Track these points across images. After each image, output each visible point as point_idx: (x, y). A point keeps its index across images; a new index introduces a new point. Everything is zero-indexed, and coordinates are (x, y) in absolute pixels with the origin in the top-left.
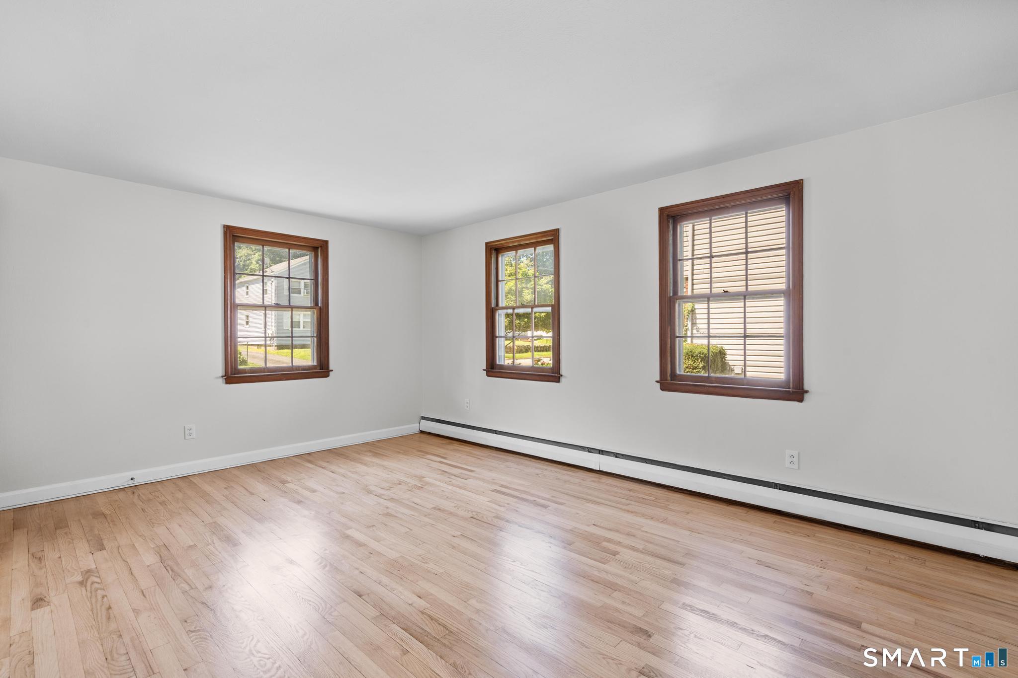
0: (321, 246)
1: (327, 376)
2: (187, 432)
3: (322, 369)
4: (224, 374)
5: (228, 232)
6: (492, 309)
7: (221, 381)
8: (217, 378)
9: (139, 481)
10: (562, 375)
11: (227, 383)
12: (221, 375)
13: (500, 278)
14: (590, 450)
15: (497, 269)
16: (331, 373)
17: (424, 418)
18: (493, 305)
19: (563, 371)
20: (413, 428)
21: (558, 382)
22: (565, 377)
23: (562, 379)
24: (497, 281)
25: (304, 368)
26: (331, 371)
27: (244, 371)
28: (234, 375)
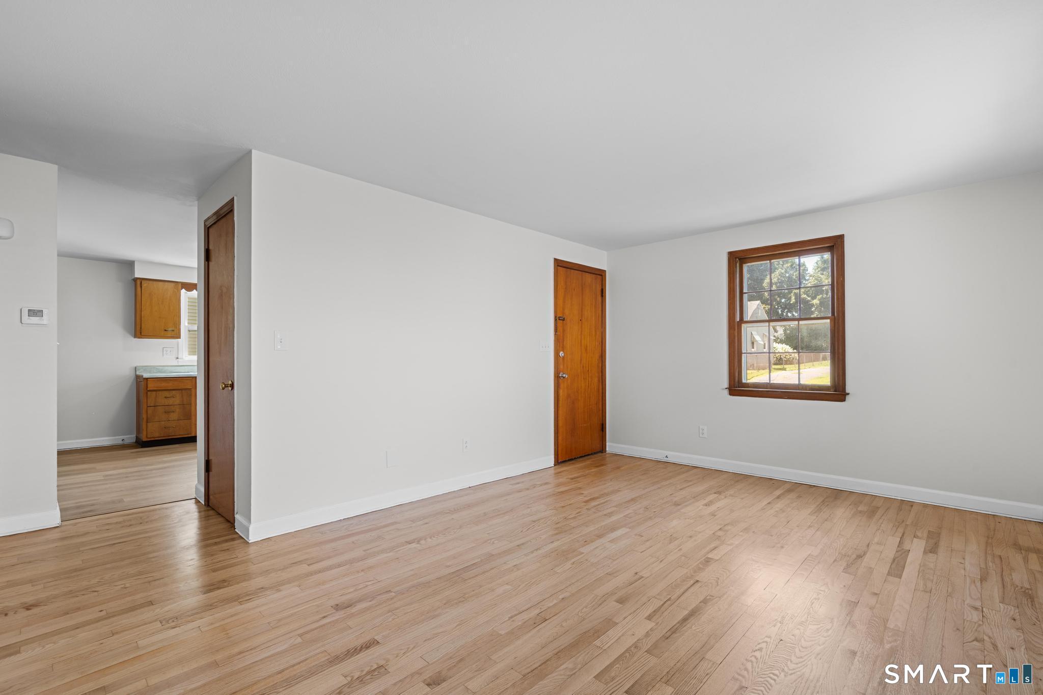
0: (836, 244)
1: (843, 400)
2: (701, 431)
3: (838, 393)
4: (728, 387)
5: (732, 257)
8: (723, 389)
9: (670, 460)
11: (731, 394)
12: (726, 387)
16: (847, 397)
25: (813, 388)
26: (848, 394)
27: (747, 385)
28: (737, 388)
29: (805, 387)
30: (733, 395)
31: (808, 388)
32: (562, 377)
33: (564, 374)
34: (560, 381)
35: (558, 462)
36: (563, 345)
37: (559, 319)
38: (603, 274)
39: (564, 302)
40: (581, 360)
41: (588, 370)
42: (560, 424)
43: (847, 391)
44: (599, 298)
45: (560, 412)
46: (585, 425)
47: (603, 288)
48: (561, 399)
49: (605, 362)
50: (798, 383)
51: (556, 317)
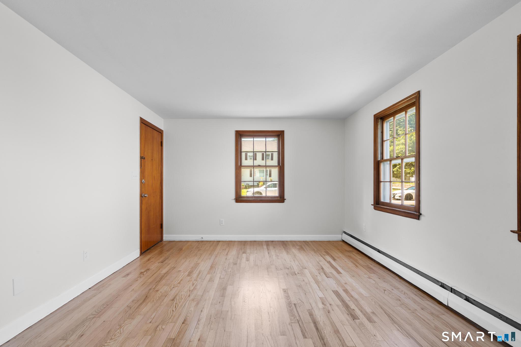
0: (281, 134)
1: (283, 202)
2: (221, 222)
3: (281, 199)
4: (235, 198)
5: (237, 133)
6: (378, 161)
7: (234, 201)
8: (233, 199)
9: (205, 239)
10: (421, 214)
11: (236, 202)
12: (234, 198)
13: (385, 139)
14: (443, 286)
15: (382, 132)
16: (285, 200)
17: (345, 233)
18: (379, 159)
19: (423, 211)
20: (338, 237)
21: (419, 219)
22: (424, 216)
23: (422, 217)
24: (383, 141)
25: (272, 197)
26: (285, 199)
27: (244, 197)
28: (239, 199)
29: (268, 197)
30: (237, 202)
31: (270, 197)
32: (144, 196)
33: (145, 194)
34: (143, 199)
35: (142, 253)
36: (144, 175)
37: (142, 158)
38: (162, 133)
39: (144, 147)
40: (152, 185)
41: (155, 192)
42: (143, 228)
43: (285, 198)
44: (160, 147)
45: (143, 220)
46: (154, 226)
47: (162, 141)
48: (143, 211)
49: (163, 186)
50: (265, 195)
51: (141, 156)
